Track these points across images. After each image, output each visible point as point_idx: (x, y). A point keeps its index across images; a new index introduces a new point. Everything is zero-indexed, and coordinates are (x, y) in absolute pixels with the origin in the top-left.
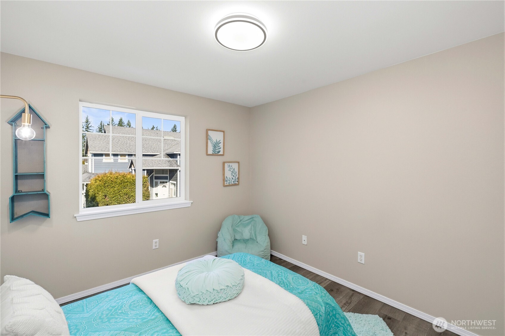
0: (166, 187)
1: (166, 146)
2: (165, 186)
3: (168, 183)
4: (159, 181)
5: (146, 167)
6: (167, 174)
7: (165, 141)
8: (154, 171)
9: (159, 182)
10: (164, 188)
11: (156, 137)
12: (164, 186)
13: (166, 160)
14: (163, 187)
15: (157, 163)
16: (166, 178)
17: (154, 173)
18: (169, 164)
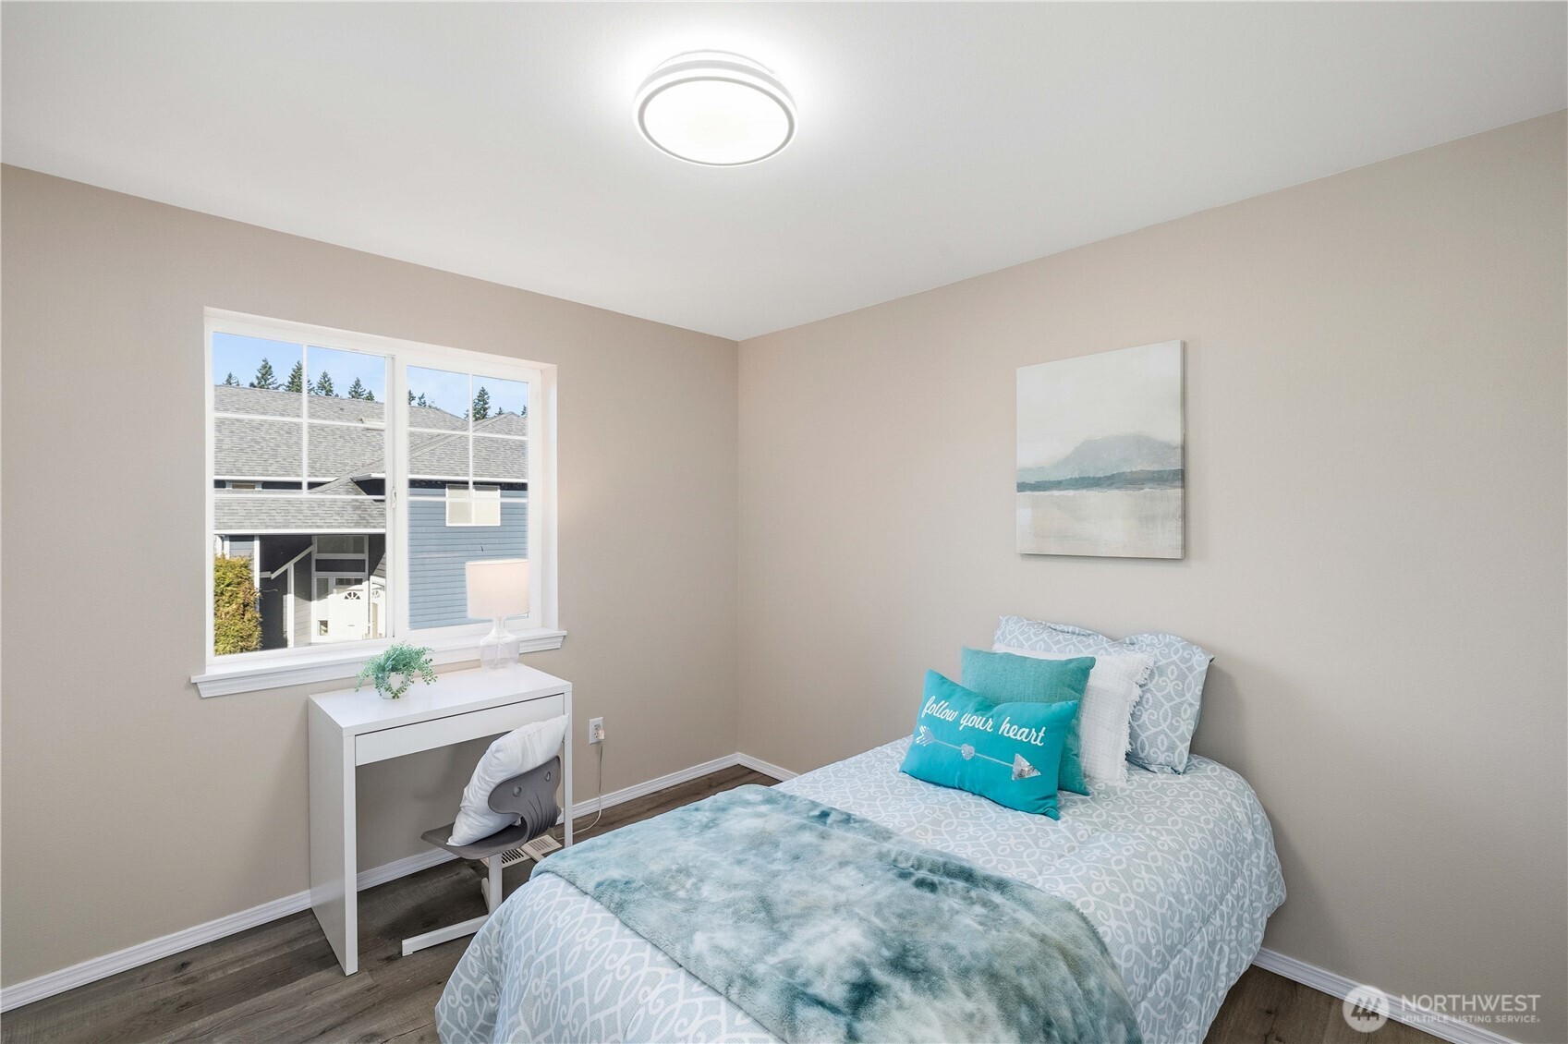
0: (358, 598)
1: (368, 455)
2: (355, 595)
3: (365, 584)
4: (332, 577)
5: (256, 527)
6: (362, 552)
7: (369, 435)
8: (315, 540)
9: (332, 581)
10: (353, 601)
11: (334, 420)
12: (350, 594)
13: (348, 503)
14: (346, 598)
15: (308, 512)
16: (358, 566)
17: (314, 548)
18: (356, 517)
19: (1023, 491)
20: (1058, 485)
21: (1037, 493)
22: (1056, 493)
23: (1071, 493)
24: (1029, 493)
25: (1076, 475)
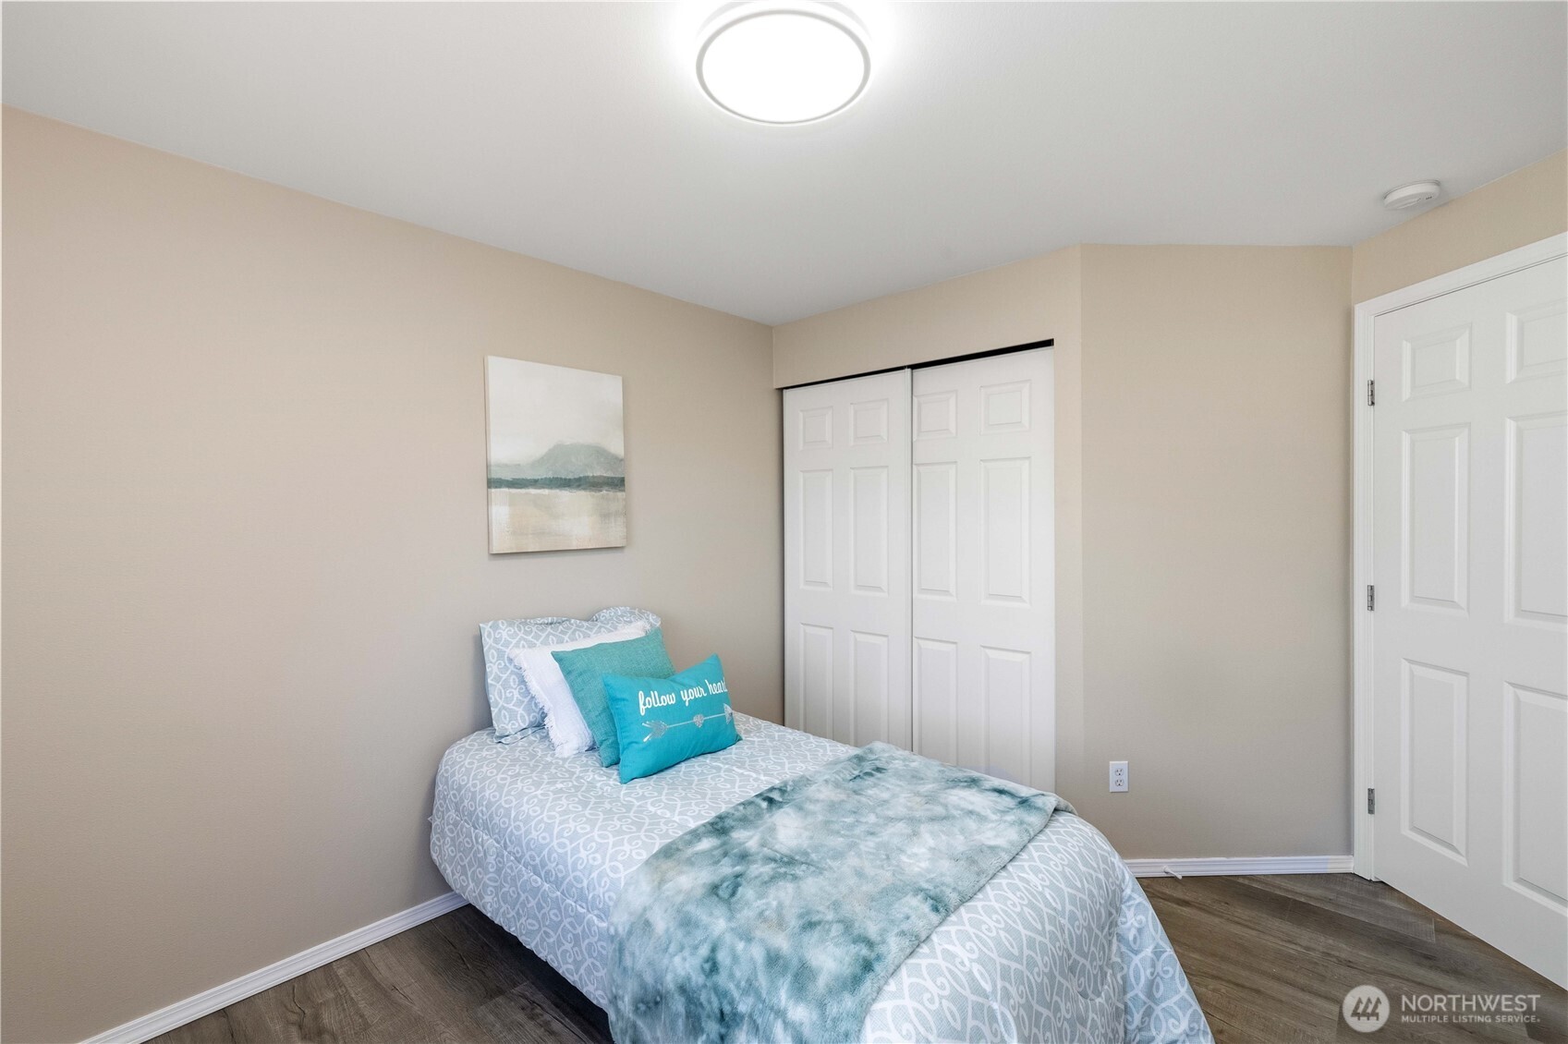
19: (500, 487)
20: (534, 483)
21: (514, 491)
22: (533, 491)
23: (546, 492)
24: (506, 490)
25: (550, 475)
